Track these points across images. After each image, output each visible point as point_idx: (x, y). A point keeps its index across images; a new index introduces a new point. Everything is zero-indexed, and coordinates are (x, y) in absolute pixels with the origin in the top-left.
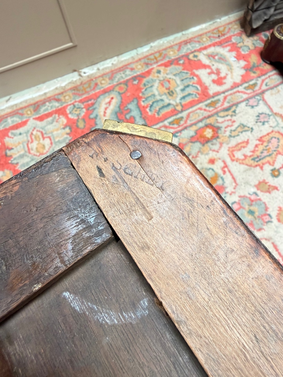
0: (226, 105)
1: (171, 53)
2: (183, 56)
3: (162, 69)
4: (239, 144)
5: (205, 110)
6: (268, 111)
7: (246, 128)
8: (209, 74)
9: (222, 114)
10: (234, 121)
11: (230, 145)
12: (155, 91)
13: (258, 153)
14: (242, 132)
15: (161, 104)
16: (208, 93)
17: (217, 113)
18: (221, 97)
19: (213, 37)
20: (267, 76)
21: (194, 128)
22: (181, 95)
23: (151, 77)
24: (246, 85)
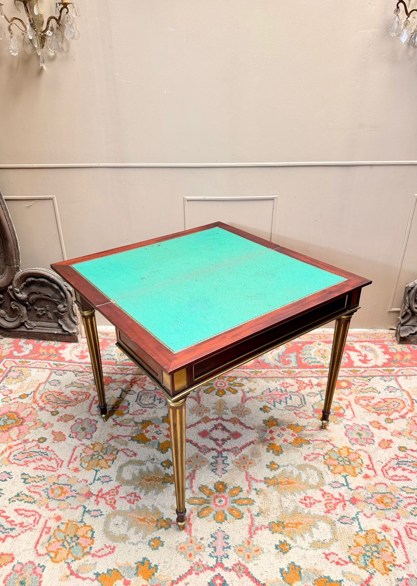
0: (365, 374)
3: (322, 344)
4: (366, 397)
5: (346, 372)
6: (397, 387)
7: (375, 391)
8: (358, 355)
9: (359, 378)
10: (367, 385)
11: (358, 396)
12: (312, 352)
13: (379, 406)
14: (370, 392)
15: (313, 360)
16: (352, 365)
17: (355, 377)
18: (362, 370)
19: (370, 338)
20: (404, 368)
23: (312, 345)
24: (385, 368)
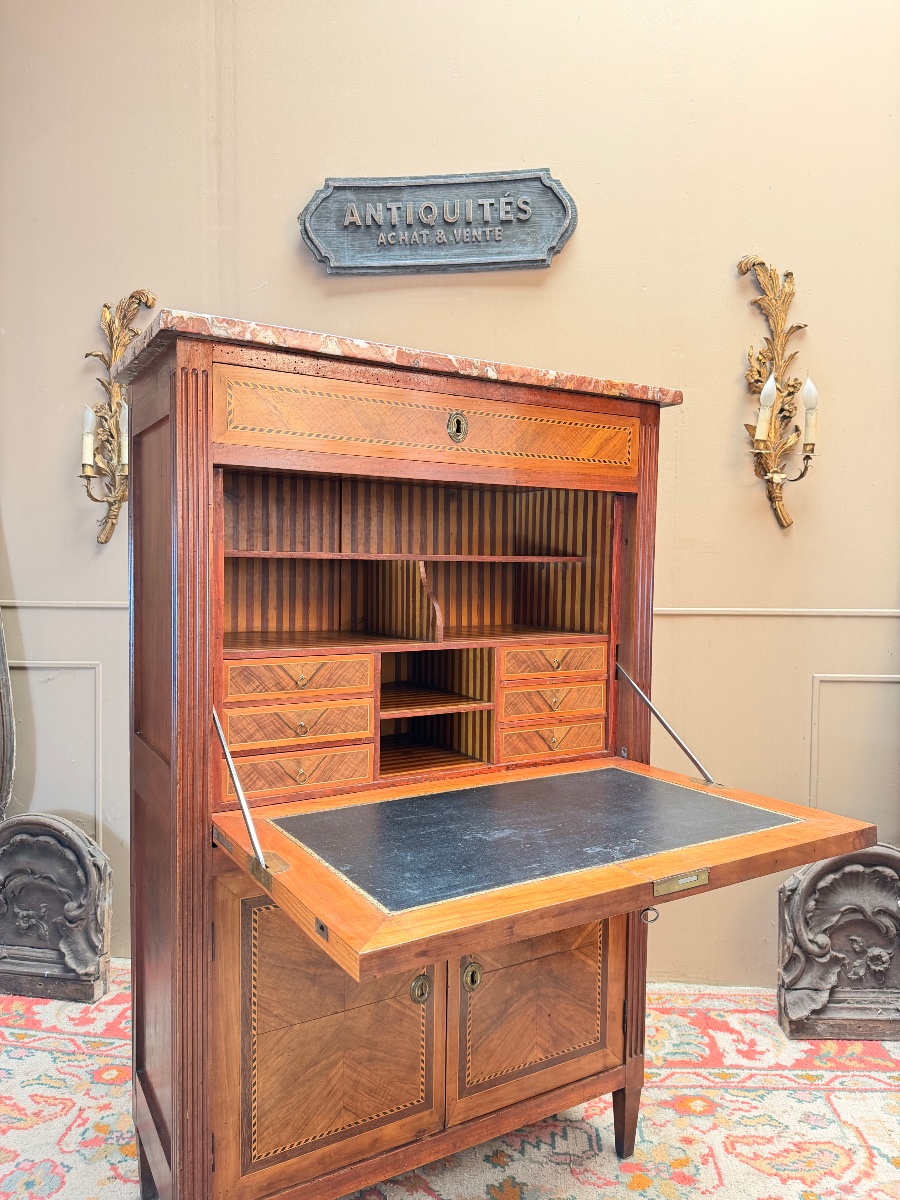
0: (749, 1084)
1: (680, 1001)
2: (697, 1010)
4: (751, 1137)
5: (705, 1078)
6: (830, 1116)
7: (772, 1123)
8: (734, 1041)
9: (735, 1092)
10: (756, 1108)
11: (734, 1133)
13: (786, 1161)
14: (763, 1125)
16: (720, 1061)
17: (726, 1089)
18: (743, 1073)
19: (765, 1004)
20: (846, 1074)
21: (673, 1092)
22: (672, 1049)
24: (804, 1073)
